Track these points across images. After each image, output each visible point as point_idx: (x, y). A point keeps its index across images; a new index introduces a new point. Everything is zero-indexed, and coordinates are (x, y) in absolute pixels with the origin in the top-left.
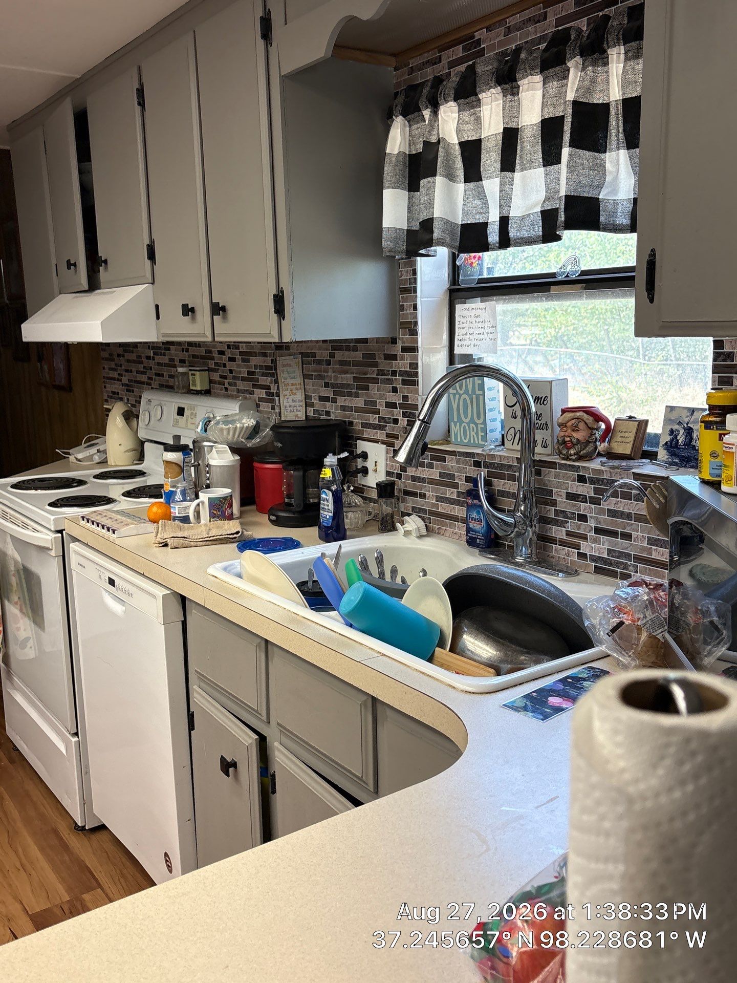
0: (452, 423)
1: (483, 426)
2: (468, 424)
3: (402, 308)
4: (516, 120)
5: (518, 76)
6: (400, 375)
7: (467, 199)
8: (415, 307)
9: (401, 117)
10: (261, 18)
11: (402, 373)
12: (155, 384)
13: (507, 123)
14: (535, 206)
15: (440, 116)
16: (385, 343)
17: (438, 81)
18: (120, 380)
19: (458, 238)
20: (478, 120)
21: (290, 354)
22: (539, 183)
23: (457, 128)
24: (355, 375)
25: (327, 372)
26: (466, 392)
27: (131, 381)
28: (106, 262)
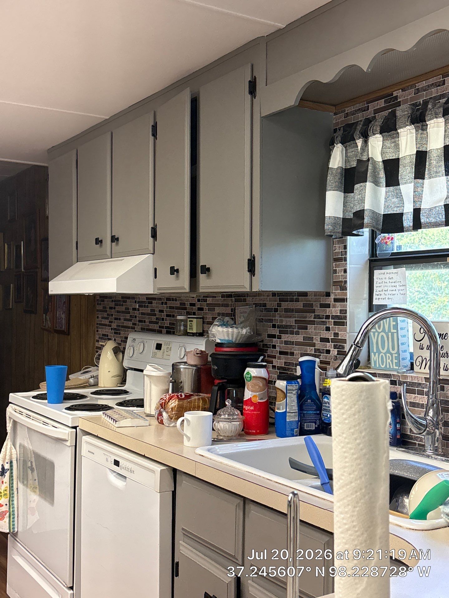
0: (372, 353)
1: (396, 355)
2: (385, 354)
3: (335, 272)
4: (425, 146)
5: (427, 118)
6: (332, 318)
7: (388, 197)
8: (345, 271)
9: (340, 144)
10: (250, 81)
11: (334, 317)
12: (138, 328)
13: (419, 148)
14: (440, 201)
15: (369, 144)
16: (321, 296)
17: (368, 121)
18: (110, 326)
19: (381, 223)
20: (397, 147)
21: (247, 305)
22: (442, 187)
23: (381, 151)
24: (296, 319)
25: (275, 317)
26: (384, 330)
27: (119, 326)
28: (117, 239)
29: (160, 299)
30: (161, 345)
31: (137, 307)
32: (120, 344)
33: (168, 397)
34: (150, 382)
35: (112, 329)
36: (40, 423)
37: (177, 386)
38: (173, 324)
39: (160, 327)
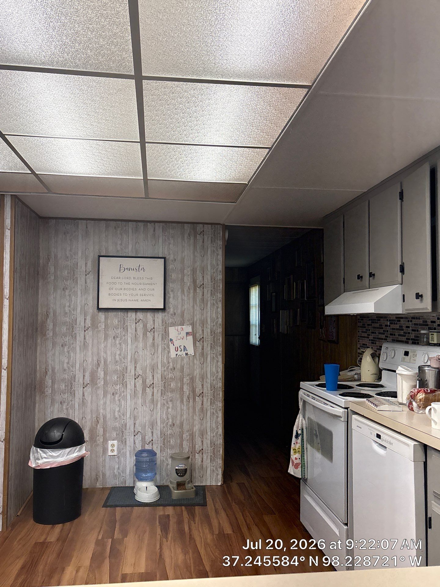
12: (389, 339)
27: (375, 338)
28: (374, 275)
29: (406, 318)
30: (408, 352)
31: (389, 324)
32: (376, 351)
33: (416, 390)
34: (402, 379)
35: (369, 340)
36: (322, 403)
37: (423, 383)
38: (418, 337)
39: (407, 339)
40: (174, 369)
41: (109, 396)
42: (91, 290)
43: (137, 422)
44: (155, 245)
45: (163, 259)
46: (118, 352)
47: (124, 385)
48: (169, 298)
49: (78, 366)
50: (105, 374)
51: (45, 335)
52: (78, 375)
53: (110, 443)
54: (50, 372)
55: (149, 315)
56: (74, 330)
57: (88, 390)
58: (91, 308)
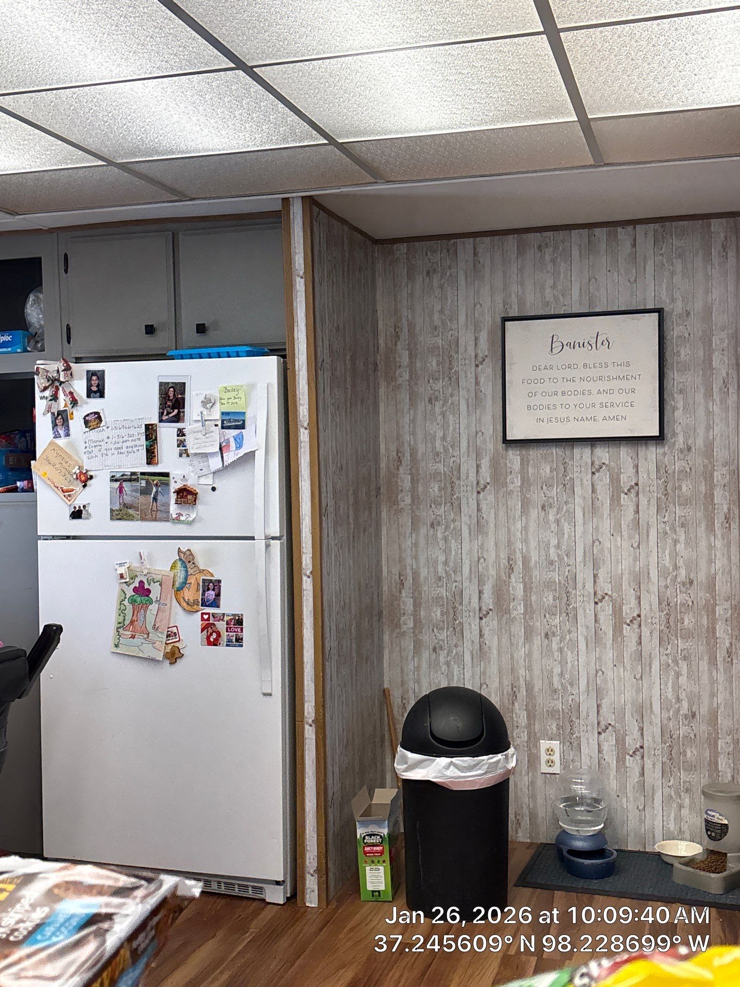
40: (691, 583)
41: (537, 641)
42: (489, 397)
43: (605, 704)
44: (635, 281)
45: (657, 314)
46: (554, 542)
47: (572, 615)
48: (674, 409)
49: (466, 570)
50: (527, 589)
51: (396, 503)
52: (468, 590)
53: (544, 744)
54: (409, 582)
55: (625, 452)
56: (456, 490)
57: (491, 623)
58: (490, 442)
